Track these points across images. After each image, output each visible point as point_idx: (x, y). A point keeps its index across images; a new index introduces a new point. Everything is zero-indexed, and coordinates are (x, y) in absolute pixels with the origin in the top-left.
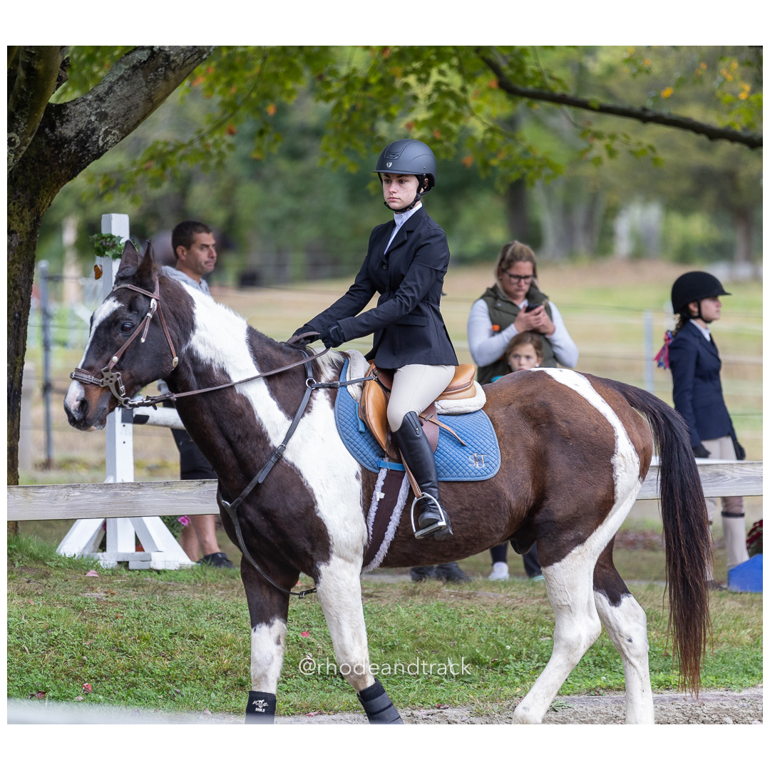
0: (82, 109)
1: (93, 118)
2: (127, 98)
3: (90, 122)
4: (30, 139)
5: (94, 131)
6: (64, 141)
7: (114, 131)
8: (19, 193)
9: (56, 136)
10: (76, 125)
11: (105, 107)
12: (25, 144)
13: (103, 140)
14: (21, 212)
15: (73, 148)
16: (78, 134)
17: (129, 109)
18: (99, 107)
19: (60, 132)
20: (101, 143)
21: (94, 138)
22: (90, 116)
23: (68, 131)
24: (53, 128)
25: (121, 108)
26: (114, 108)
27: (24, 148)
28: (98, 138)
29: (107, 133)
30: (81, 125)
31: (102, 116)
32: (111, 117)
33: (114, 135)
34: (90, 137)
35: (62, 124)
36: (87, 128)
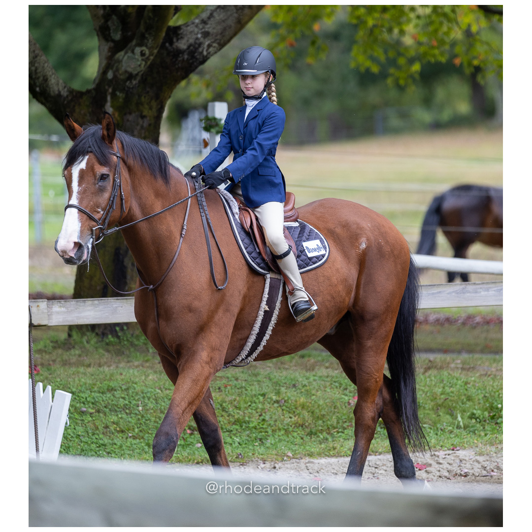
0: (192, 29)
1: (199, 36)
2: (224, 21)
3: (197, 39)
4: (156, 51)
5: (200, 45)
6: (179, 52)
7: (215, 45)
8: (148, 89)
9: (173, 48)
10: (188, 41)
11: (208, 28)
12: (151, 54)
13: (207, 50)
14: (150, 102)
15: (186, 57)
16: (189, 47)
17: (225, 29)
18: (203, 28)
19: (177, 46)
20: (205, 53)
21: (200, 50)
22: (197, 34)
23: (182, 45)
24: (171, 43)
25: (219, 28)
26: (214, 28)
27: (152, 58)
28: (203, 50)
29: (209, 46)
30: (191, 41)
31: (206, 34)
32: (212, 35)
33: (215, 47)
34: (197, 49)
35: (178, 40)
36: (195, 43)
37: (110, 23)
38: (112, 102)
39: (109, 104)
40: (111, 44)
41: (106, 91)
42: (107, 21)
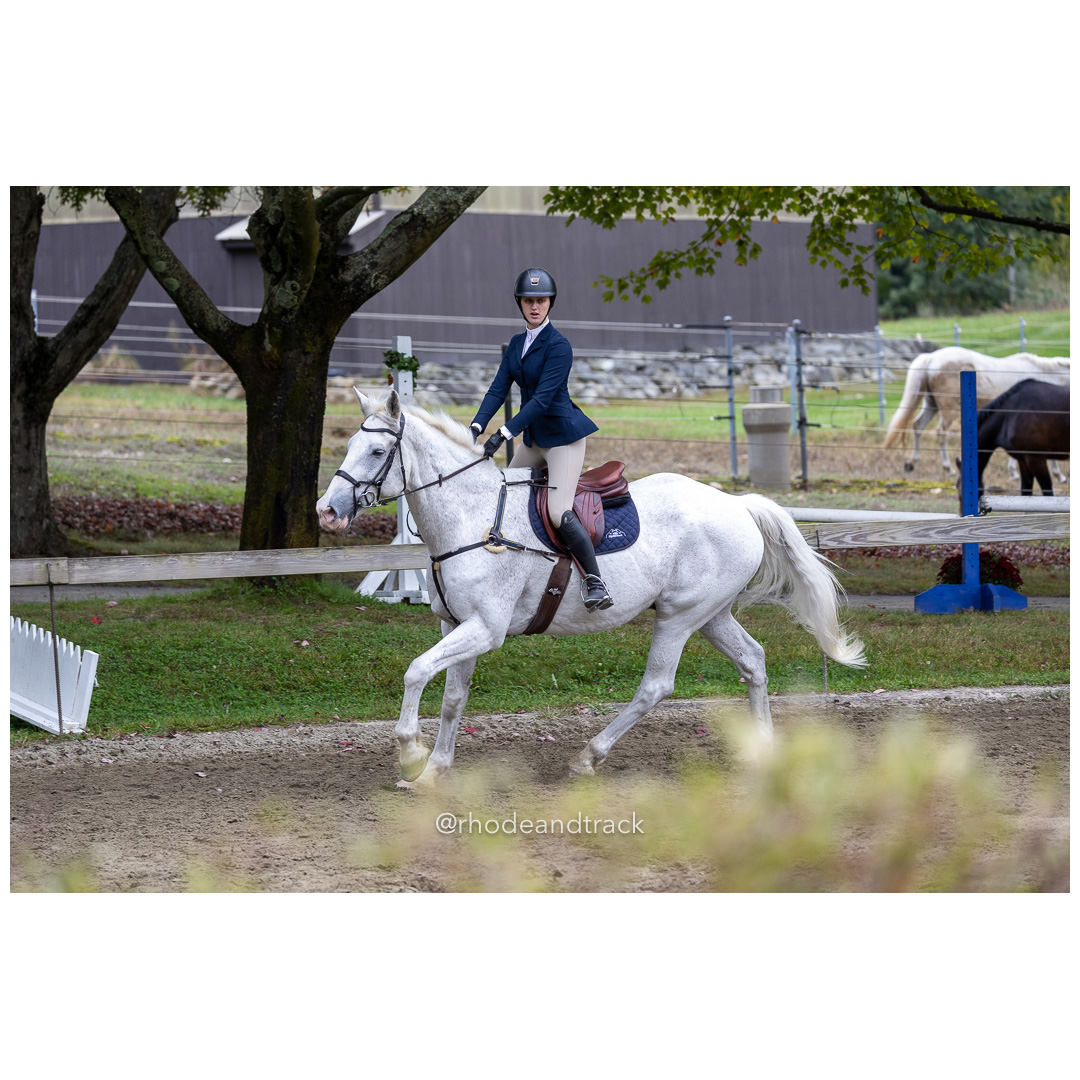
1: (367, 267)
2: (394, 251)
3: (364, 270)
5: (367, 276)
6: (345, 284)
7: (382, 276)
8: (310, 324)
9: (338, 280)
10: (354, 272)
11: (377, 258)
13: (374, 283)
14: (314, 338)
15: (351, 289)
16: (355, 279)
17: (394, 259)
18: (372, 258)
19: (342, 278)
20: (372, 285)
21: (367, 282)
22: (364, 265)
23: (348, 276)
24: (336, 275)
25: (389, 258)
26: (383, 259)
28: (370, 282)
29: (377, 278)
30: (358, 272)
31: (374, 265)
32: (381, 266)
33: (383, 279)
34: (363, 281)
35: (343, 272)
36: (362, 274)
37: (270, 254)
38: (270, 339)
39: (267, 340)
40: (273, 276)
41: (263, 326)
42: (267, 252)
